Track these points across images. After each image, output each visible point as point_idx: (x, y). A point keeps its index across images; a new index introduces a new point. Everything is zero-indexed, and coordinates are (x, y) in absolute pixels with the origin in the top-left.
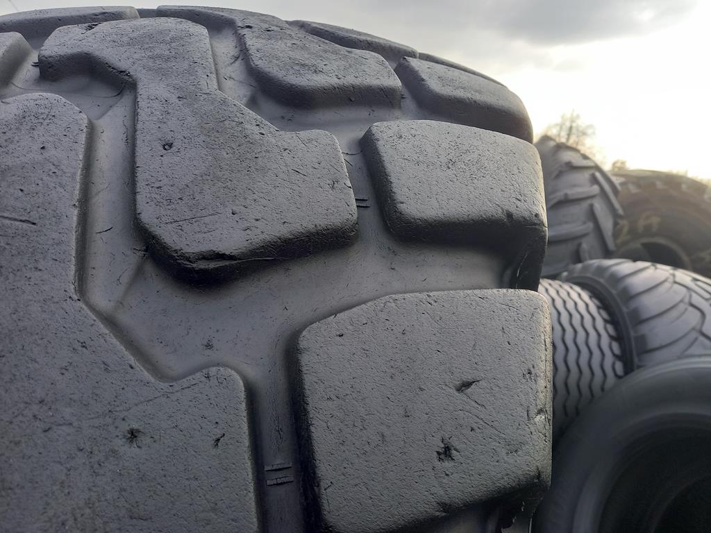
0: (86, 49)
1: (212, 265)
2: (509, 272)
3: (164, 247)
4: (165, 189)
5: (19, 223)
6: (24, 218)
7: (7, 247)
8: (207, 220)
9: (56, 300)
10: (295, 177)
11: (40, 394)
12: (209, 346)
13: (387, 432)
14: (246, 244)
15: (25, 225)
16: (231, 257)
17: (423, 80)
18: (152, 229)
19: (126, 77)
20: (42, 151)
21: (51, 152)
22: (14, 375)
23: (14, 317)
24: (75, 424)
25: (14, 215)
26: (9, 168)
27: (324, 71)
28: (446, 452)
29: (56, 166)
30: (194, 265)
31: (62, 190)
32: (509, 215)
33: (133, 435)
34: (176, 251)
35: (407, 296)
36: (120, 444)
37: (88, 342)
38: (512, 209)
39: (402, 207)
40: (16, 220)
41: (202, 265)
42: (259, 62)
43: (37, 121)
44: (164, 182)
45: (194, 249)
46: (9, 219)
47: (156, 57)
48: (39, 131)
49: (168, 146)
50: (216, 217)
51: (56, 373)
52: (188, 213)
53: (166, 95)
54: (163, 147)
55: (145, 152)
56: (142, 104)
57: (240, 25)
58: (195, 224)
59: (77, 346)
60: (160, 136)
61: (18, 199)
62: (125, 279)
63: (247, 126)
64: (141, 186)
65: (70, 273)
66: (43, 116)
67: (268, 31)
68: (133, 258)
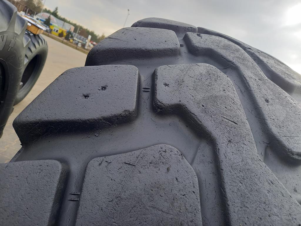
0: (210, 47)
4: (276, 120)
5: (231, 122)
6: (232, 120)
7: (231, 131)
8: (296, 138)
9: (256, 160)
11: (263, 200)
15: (234, 124)
18: (278, 137)
20: (225, 91)
21: (228, 93)
22: (252, 189)
23: (243, 163)
24: (280, 216)
26: (216, 97)
29: (233, 100)
30: (294, 156)
31: (239, 111)
34: (289, 149)
37: (273, 182)
40: (229, 120)
41: (296, 157)
42: (272, 69)
43: (215, 77)
44: (274, 117)
45: (295, 150)
46: (227, 119)
47: (238, 57)
48: (219, 82)
49: (267, 101)
50: (298, 138)
51: (266, 192)
52: (288, 134)
53: (254, 77)
54: (265, 100)
55: (261, 102)
56: (248, 79)
57: (246, 47)
58: (293, 139)
59: (270, 182)
60: (262, 96)
61: (226, 111)
62: (263, 154)
63: (289, 99)
64: (267, 117)
65: (256, 149)
66: (216, 75)
67: (259, 53)
68: (264, 146)
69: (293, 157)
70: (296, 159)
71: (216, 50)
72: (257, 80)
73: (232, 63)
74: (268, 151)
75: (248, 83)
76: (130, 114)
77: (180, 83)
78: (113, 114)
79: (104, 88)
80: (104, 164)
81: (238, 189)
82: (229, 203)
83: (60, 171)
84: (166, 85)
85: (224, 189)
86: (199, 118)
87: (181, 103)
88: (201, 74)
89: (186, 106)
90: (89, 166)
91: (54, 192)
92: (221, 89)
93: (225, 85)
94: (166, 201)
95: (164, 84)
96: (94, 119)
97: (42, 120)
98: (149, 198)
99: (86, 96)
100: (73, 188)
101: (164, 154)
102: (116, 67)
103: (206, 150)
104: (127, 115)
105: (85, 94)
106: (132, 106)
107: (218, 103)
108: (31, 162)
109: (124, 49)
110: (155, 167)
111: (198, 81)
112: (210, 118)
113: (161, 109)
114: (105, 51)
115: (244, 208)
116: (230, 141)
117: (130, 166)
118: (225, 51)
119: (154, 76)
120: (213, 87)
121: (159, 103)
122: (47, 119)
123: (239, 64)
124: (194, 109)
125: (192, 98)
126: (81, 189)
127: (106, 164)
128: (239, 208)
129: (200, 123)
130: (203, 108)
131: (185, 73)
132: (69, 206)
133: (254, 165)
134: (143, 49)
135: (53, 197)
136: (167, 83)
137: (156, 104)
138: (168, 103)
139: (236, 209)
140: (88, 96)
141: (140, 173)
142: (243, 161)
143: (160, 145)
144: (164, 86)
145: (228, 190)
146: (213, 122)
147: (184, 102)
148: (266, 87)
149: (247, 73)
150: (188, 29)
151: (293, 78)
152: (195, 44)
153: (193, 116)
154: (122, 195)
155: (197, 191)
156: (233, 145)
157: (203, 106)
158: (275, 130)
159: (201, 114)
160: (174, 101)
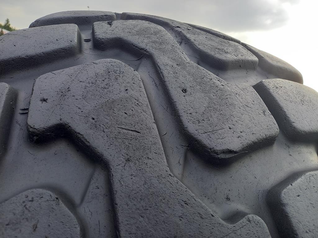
0: (119, 36)
1: (228, 156)
3: (204, 146)
4: (194, 114)
5: (132, 132)
6: (133, 129)
7: (130, 145)
8: (220, 132)
9: (164, 176)
10: (247, 109)
14: (241, 145)
15: (135, 133)
16: (235, 152)
18: (196, 137)
20: (127, 91)
21: (131, 92)
22: (157, 221)
23: (146, 186)
25: (127, 127)
26: (113, 102)
27: (228, 52)
29: (138, 101)
30: (219, 156)
31: (145, 114)
34: (211, 149)
37: (188, 201)
39: (295, 125)
40: (129, 130)
41: (222, 156)
42: (199, 47)
43: (116, 75)
44: (192, 111)
45: (219, 148)
46: (126, 129)
47: (154, 42)
48: (120, 80)
49: (185, 91)
50: (223, 130)
51: (177, 220)
52: (210, 128)
53: (170, 63)
54: (183, 91)
55: (176, 94)
56: (162, 67)
57: (174, 26)
58: (215, 134)
59: (183, 203)
60: (179, 85)
61: (125, 118)
62: (182, 162)
63: (214, 81)
64: (181, 113)
65: (165, 160)
66: (118, 72)
67: (189, 29)
68: (182, 150)
69: (219, 158)
70: (222, 159)
71: (125, 38)
72: (175, 66)
73: (145, 51)
74: (190, 156)
75: (161, 73)
77: (64, 93)
81: (138, 227)
84: (44, 100)
86: (86, 138)
87: (61, 122)
88: (97, 75)
89: (70, 125)
92: (123, 89)
93: (128, 83)
95: (41, 100)
101: (29, 204)
107: (115, 109)
110: (15, 230)
111: (91, 85)
112: (102, 134)
116: (128, 160)
118: (137, 37)
120: (110, 88)
123: (153, 50)
124: (80, 126)
125: (79, 111)
129: (88, 144)
130: (93, 121)
131: (73, 78)
133: (161, 186)
136: (45, 98)
138: (42, 126)
142: (145, 183)
143: (25, 193)
144: (41, 102)
146: (106, 138)
147: (67, 119)
148: (186, 73)
149: (162, 60)
151: (227, 53)
152: (97, 36)
153: (79, 136)
156: (132, 164)
157: (93, 119)
158: (192, 128)
159: (91, 132)
160: (53, 121)
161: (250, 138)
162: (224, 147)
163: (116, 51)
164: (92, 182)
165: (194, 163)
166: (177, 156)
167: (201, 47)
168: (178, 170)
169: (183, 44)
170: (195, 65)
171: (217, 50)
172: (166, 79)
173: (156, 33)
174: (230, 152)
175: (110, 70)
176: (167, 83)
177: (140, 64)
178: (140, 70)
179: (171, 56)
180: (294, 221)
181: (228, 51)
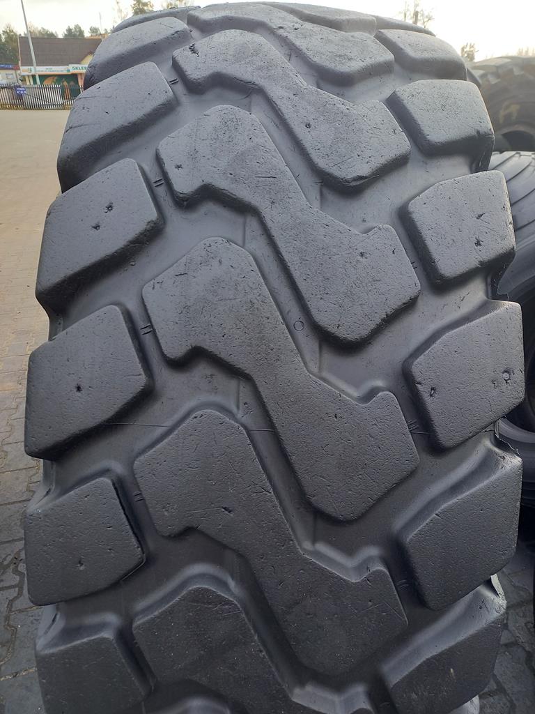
0: (215, 70)
1: (359, 183)
2: (474, 165)
3: (335, 178)
4: (322, 149)
5: (268, 179)
6: (269, 176)
7: (270, 190)
8: (349, 161)
9: (305, 209)
10: (375, 130)
11: (321, 246)
12: (364, 221)
13: (454, 239)
14: (370, 170)
15: (272, 179)
16: (366, 178)
17: (402, 49)
18: (327, 171)
19: (253, 86)
20: (252, 140)
21: (255, 140)
23: (293, 219)
24: (340, 254)
25: (264, 176)
26: (243, 154)
28: (478, 243)
29: (265, 147)
30: (351, 184)
31: (276, 159)
32: (478, 132)
33: (362, 254)
34: (342, 179)
35: (446, 181)
36: (359, 258)
37: (328, 224)
38: (480, 129)
39: (429, 137)
40: (266, 177)
41: (354, 184)
42: (315, 59)
43: (234, 124)
44: (319, 146)
45: (350, 176)
47: (260, 68)
48: (240, 129)
49: (308, 126)
50: (352, 159)
51: (323, 237)
52: (339, 159)
53: (286, 94)
54: (306, 127)
55: (300, 131)
56: (278, 102)
58: (345, 164)
59: (325, 226)
60: (301, 121)
61: (259, 167)
62: (318, 197)
63: (339, 106)
64: (310, 150)
65: (304, 197)
66: (235, 120)
67: (296, 29)
68: (317, 187)
69: (351, 186)
70: (354, 186)
71: (224, 71)
72: (292, 97)
73: (253, 84)
74: (325, 191)
75: (279, 109)
76: (155, 224)
77: (193, 155)
78: (137, 232)
79: (110, 207)
80: (157, 286)
81: (294, 248)
82: (289, 264)
83: (120, 312)
84: (179, 167)
85: (281, 254)
86: (232, 192)
87: (204, 183)
88: (215, 129)
89: (213, 184)
90: (143, 295)
91: (127, 331)
92: (247, 139)
93: (249, 130)
94: (229, 289)
95: (176, 168)
96: (122, 248)
97: (68, 275)
98: (213, 295)
99: (97, 227)
100: (141, 323)
101: (209, 249)
102: (107, 171)
103: (253, 223)
104: (152, 227)
105: (94, 225)
106: (152, 214)
107: (247, 161)
108: (86, 318)
109: (102, 136)
110: (207, 266)
111: (214, 141)
112: (244, 185)
113: (186, 201)
114: (78, 153)
115: (303, 262)
116: (273, 203)
117: (182, 276)
118: (237, 65)
119: (159, 161)
120: (235, 141)
121: (181, 195)
122: (72, 272)
123: (262, 80)
124: (222, 183)
125: (215, 169)
126: (149, 319)
127: (159, 285)
128: (299, 264)
129: (235, 197)
130: (232, 176)
131: (194, 137)
132: (148, 340)
133: (305, 216)
134: (126, 124)
135: (128, 335)
136: (179, 164)
137: (178, 197)
138: (190, 190)
139: (297, 267)
140: (99, 226)
141: (195, 277)
142: (292, 217)
144: (177, 170)
145: (284, 254)
146: (248, 188)
147: (208, 180)
148: (306, 104)
149: (277, 92)
150: (172, 38)
151: (350, 59)
152: (191, 76)
153: (225, 192)
154: (188, 304)
155: (256, 268)
156: (277, 205)
157: (231, 174)
158: (322, 163)
159: (232, 186)
160: (197, 184)
161: (379, 161)
162: (355, 175)
163: (217, 91)
164: (247, 228)
165: (330, 196)
166: (314, 192)
167: (316, 60)
168: (317, 204)
169: (293, 58)
170: (314, 88)
171: (337, 59)
172: (286, 117)
173: (257, 52)
174: (361, 178)
175: (226, 121)
176: (289, 120)
177: (250, 102)
178: (253, 110)
179: (284, 84)
180: (418, 224)
181: (352, 55)
